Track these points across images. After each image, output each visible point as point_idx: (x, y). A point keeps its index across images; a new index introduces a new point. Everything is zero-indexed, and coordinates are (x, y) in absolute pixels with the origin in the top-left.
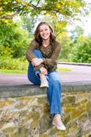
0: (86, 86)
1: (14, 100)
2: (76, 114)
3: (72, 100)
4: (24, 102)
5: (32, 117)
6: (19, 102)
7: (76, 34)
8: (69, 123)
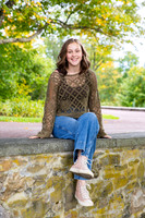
0: (136, 139)
1: (26, 159)
2: (120, 181)
3: (114, 160)
4: (41, 162)
5: (54, 184)
6: (33, 162)
7: (126, 63)
8: (109, 195)
